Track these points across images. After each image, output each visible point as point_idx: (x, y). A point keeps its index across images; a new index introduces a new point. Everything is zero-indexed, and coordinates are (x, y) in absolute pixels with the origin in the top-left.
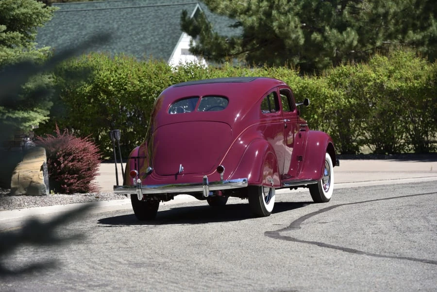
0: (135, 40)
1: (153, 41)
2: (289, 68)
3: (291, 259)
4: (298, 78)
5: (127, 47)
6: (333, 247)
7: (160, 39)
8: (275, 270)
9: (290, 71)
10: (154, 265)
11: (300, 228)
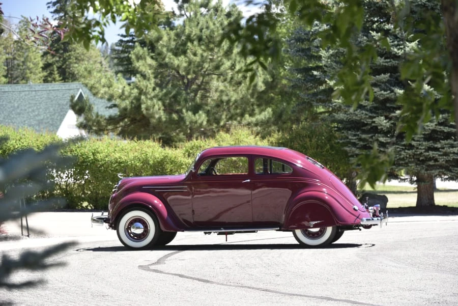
0: (31, 116)
1: (45, 117)
2: (154, 141)
3: (160, 286)
4: (161, 149)
5: (25, 121)
6: (191, 278)
7: (50, 116)
8: (148, 294)
9: (154, 143)
10: (56, 289)
11: (165, 263)
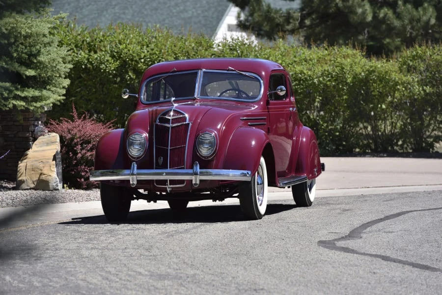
0: (173, 13)
1: (195, 14)
2: (354, 47)
3: (349, 274)
4: (364, 60)
5: (164, 20)
6: (400, 262)
7: (203, 12)
8: (329, 288)
9: (355, 52)
10: (181, 277)
11: (361, 238)
